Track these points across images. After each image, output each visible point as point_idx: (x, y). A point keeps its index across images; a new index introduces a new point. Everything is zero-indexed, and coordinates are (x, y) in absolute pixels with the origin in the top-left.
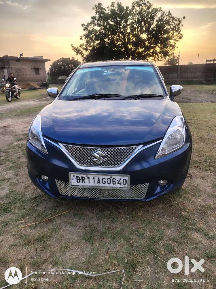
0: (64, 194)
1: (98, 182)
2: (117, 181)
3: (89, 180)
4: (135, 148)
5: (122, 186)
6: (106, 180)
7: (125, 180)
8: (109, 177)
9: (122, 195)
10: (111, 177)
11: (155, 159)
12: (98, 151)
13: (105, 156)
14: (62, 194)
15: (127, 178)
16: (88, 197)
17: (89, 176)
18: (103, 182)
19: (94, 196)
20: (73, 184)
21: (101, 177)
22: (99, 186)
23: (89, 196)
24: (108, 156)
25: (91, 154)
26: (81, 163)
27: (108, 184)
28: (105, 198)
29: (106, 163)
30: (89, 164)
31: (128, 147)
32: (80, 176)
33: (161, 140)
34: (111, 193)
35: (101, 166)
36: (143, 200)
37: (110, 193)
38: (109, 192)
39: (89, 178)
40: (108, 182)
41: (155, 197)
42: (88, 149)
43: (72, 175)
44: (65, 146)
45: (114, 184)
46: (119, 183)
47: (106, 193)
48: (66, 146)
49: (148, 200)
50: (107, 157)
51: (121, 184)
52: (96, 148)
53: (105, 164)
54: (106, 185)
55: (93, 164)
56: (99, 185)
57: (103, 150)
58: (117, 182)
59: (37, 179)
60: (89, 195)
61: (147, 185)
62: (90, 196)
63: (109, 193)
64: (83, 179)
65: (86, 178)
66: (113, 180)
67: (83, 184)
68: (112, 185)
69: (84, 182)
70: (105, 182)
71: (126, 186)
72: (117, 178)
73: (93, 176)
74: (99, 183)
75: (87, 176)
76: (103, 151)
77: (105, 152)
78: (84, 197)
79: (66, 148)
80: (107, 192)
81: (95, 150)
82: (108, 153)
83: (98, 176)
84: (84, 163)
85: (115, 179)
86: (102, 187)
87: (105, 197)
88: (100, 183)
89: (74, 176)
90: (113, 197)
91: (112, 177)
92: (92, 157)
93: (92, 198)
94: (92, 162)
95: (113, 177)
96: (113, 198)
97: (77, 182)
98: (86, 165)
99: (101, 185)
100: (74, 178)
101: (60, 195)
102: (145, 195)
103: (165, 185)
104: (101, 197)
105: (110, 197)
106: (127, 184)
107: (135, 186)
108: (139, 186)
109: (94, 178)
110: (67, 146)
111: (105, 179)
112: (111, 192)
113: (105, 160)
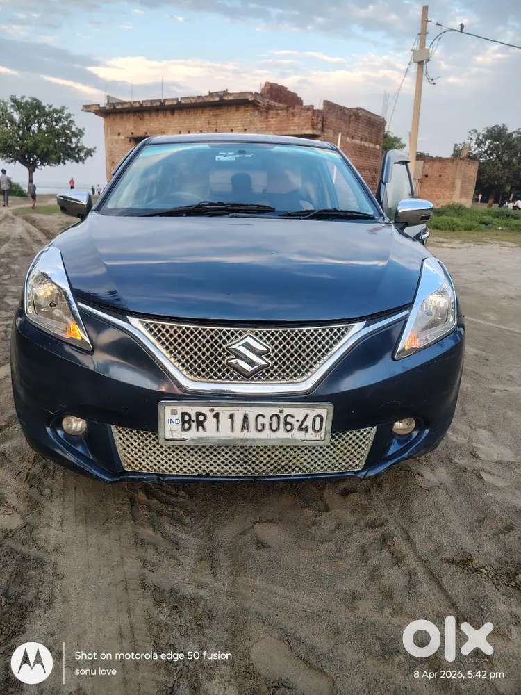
0: (137, 470)
1: (243, 427)
2: (298, 421)
3: (218, 422)
4: (347, 329)
5: (310, 435)
6: (266, 421)
7: (318, 419)
8: (275, 411)
9: (305, 463)
10: (281, 411)
11: (394, 360)
12: (246, 337)
13: (264, 353)
14: (130, 469)
15: (323, 412)
16: (208, 474)
17: (217, 409)
18: (256, 425)
19: (226, 468)
20: (168, 436)
21: (253, 412)
22: (245, 440)
23: (211, 471)
24: (273, 351)
25: (225, 346)
26: (196, 371)
27: (272, 430)
28: (256, 475)
29: (268, 371)
30: (220, 374)
31: (327, 328)
32: (193, 410)
33: (406, 312)
34: (276, 459)
35: (252, 379)
37: (272, 459)
38: (269, 456)
39: (217, 416)
40: (271, 424)
41: (389, 464)
42: (216, 334)
43: (168, 410)
44: (147, 325)
45: (288, 431)
46: (303, 427)
47: (261, 459)
48: (152, 326)
49: (372, 473)
50: (272, 355)
51: (306, 430)
52: (240, 329)
53: (264, 375)
54: (267, 434)
55: (232, 374)
56: (245, 434)
57: (261, 335)
58: (296, 425)
59: (48, 429)
60: (211, 468)
61: (372, 432)
62: (215, 471)
63: (269, 459)
64: (201, 418)
65: (210, 416)
66: (285, 420)
67: (201, 434)
68: (282, 434)
69: (204, 429)
70: (263, 425)
71: (319, 436)
72: (298, 413)
73: (230, 410)
74: (245, 431)
75: (212, 411)
76: (261, 338)
77: (265, 342)
78: (196, 474)
79: (151, 330)
80: (265, 456)
81: (237, 334)
82: (273, 343)
83: (245, 409)
84: (203, 374)
85: (292, 417)
86: (254, 440)
87: (257, 471)
88: (248, 428)
89: (174, 413)
90: (279, 470)
91: (284, 409)
92: (228, 355)
93: (219, 475)
94: (228, 371)
95: (287, 411)
96: (279, 474)
97: (184, 430)
98: (211, 378)
99: (253, 434)
100: (174, 417)
101: (124, 473)
102: (363, 459)
103: (409, 432)
104: (245, 471)
105: (271, 471)
106: (323, 430)
107: (340, 437)
108: (351, 435)
109: (232, 416)
110: (155, 326)
111: (263, 416)
112: (276, 456)
113: (264, 363)
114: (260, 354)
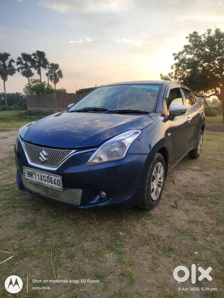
2: (53, 180)
3: (35, 176)
4: (70, 152)
5: (57, 186)
6: (46, 178)
7: (58, 181)
10: (49, 176)
11: (86, 165)
12: (43, 150)
15: (59, 180)
17: (35, 172)
18: (44, 179)
19: (42, 192)
20: (26, 178)
21: (43, 175)
22: (42, 183)
25: (38, 152)
27: (48, 182)
32: (30, 171)
33: (96, 149)
35: (43, 164)
36: (79, 207)
39: (35, 174)
40: (47, 180)
41: (90, 206)
46: (55, 183)
48: (26, 144)
49: (82, 207)
50: (48, 157)
52: (42, 148)
53: (46, 163)
54: (46, 183)
55: (39, 162)
56: (40, 181)
57: (46, 150)
58: (53, 182)
61: (81, 191)
63: (51, 192)
64: (32, 174)
66: (51, 179)
67: (32, 179)
68: (50, 184)
69: (33, 177)
71: (59, 187)
72: (53, 177)
73: (38, 173)
77: (47, 152)
83: (41, 173)
84: (33, 160)
86: (43, 184)
89: (26, 170)
90: (55, 197)
92: (38, 155)
94: (38, 160)
95: (51, 176)
96: (56, 199)
97: (28, 176)
98: (35, 162)
99: (43, 182)
100: (26, 172)
101: (24, 187)
102: (80, 201)
103: (105, 197)
104: (47, 195)
105: (53, 197)
106: (60, 185)
107: (70, 190)
108: (74, 191)
109: (38, 175)
113: (46, 159)
114: (45, 156)
